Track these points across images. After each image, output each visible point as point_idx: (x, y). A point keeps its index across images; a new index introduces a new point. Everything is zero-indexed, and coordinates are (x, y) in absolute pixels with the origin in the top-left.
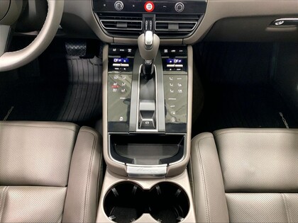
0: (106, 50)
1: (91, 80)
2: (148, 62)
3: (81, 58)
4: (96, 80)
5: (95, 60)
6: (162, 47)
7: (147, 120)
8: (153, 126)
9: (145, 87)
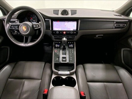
0: (54, 43)
1: (49, 52)
2: (64, 45)
3: (47, 46)
4: (51, 52)
5: (50, 47)
6: (68, 42)
7: (64, 59)
8: (65, 61)
9: (63, 51)
